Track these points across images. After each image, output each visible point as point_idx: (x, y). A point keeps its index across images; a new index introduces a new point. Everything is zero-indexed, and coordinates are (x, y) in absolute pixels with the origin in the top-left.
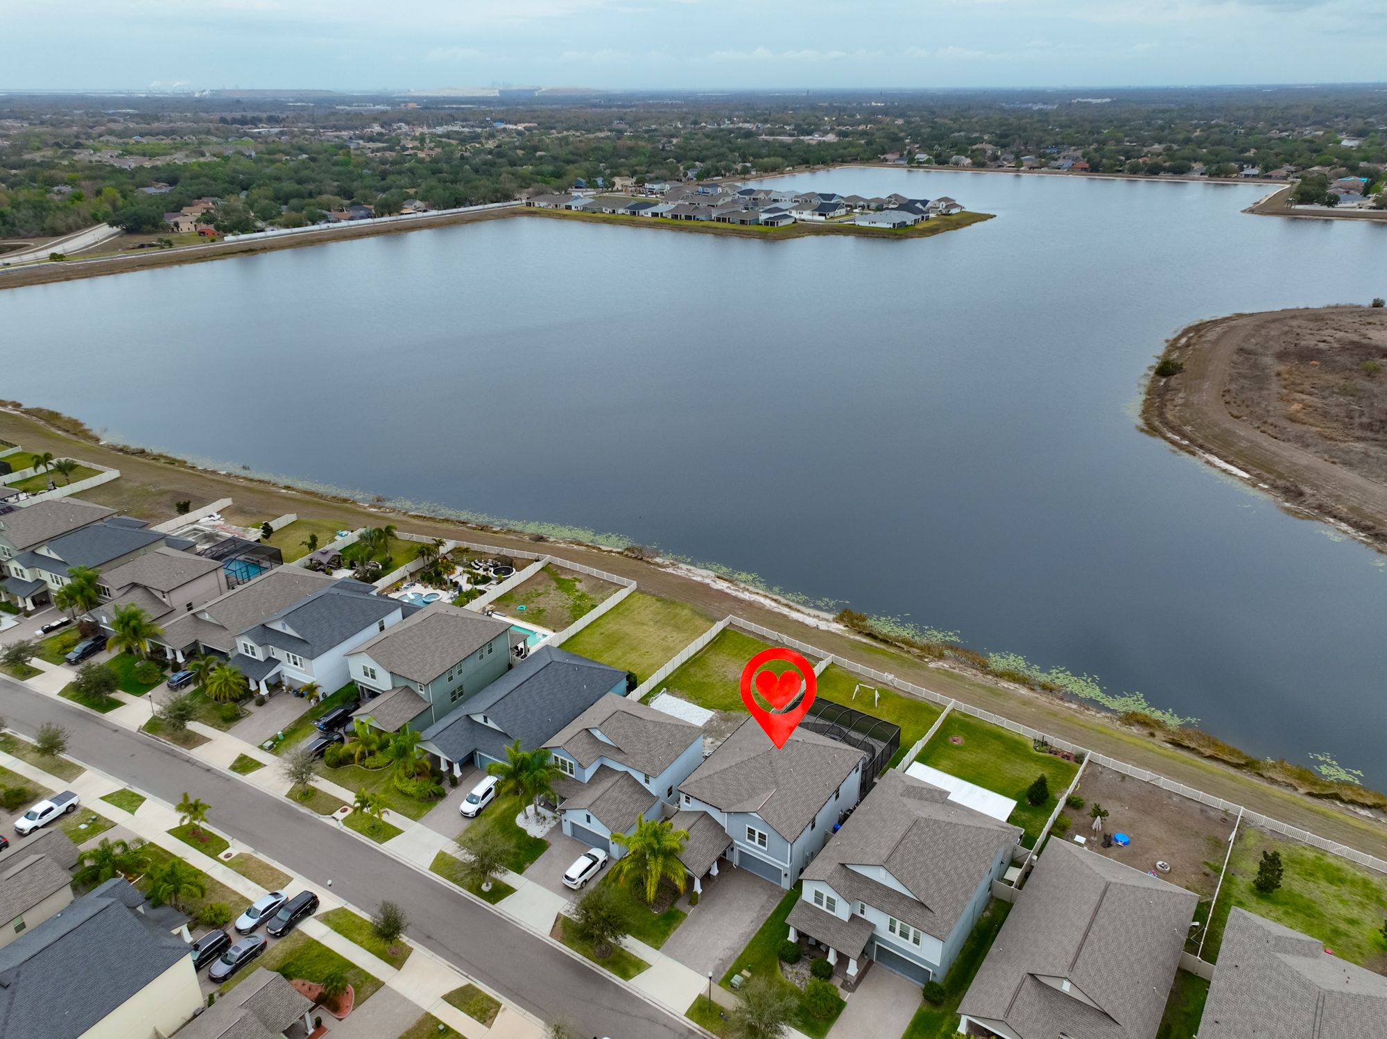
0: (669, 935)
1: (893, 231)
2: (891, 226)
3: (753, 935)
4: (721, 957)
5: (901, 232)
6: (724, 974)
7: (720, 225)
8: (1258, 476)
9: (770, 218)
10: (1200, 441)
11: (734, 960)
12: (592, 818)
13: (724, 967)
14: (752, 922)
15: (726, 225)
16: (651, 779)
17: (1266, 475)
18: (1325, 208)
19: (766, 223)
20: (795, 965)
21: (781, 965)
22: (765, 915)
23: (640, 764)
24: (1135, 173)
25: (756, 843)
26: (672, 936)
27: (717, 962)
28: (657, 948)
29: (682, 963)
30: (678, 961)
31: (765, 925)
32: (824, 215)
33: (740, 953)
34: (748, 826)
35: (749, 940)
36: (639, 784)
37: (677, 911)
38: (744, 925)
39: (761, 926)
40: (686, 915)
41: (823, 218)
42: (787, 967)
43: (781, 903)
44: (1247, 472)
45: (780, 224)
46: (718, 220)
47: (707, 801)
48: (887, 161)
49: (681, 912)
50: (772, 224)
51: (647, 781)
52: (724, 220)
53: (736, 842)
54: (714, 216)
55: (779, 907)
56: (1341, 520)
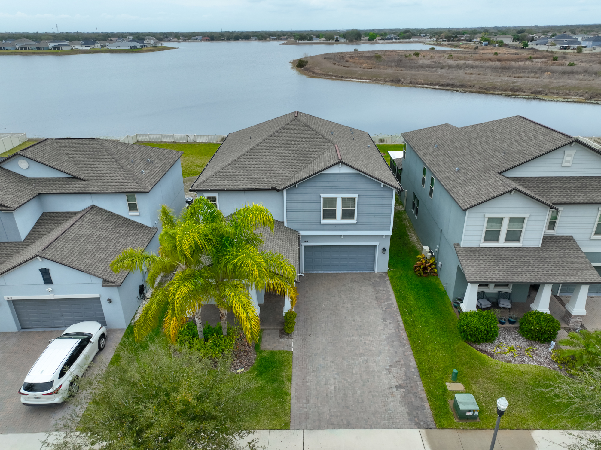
0: (287, 394)
1: (131, 50)
2: (129, 48)
3: (404, 335)
4: (394, 383)
5: (135, 50)
6: (427, 405)
7: (24, 51)
8: (375, 80)
9: (56, 45)
10: (340, 75)
11: (416, 377)
12: (56, 271)
13: (416, 395)
14: (384, 320)
15: (28, 51)
16: (140, 200)
17: (379, 79)
18: (308, 42)
19: (54, 48)
20: (496, 342)
21: (481, 350)
22: (389, 306)
23: (113, 184)
24: (229, 40)
25: (339, 220)
26: (293, 393)
27: (398, 394)
28: (286, 426)
29: (349, 426)
30: (339, 427)
31: (403, 314)
32: (89, 46)
33: (413, 363)
34: (323, 196)
35: (406, 342)
36: (119, 217)
37: (272, 353)
38: (380, 328)
39: (400, 319)
40: (289, 353)
41: (88, 48)
42: (490, 348)
43: (393, 286)
44: (370, 80)
45: (63, 49)
46: (21, 49)
47: (249, 186)
48: (112, 40)
49: (280, 352)
50: (58, 49)
51: (133, 207)
52: (25, 49)
53: (303, 233)
54: (17, 47)
55: (395, 291)
56: (423, 84)
